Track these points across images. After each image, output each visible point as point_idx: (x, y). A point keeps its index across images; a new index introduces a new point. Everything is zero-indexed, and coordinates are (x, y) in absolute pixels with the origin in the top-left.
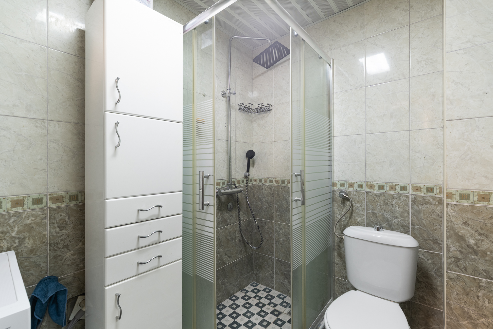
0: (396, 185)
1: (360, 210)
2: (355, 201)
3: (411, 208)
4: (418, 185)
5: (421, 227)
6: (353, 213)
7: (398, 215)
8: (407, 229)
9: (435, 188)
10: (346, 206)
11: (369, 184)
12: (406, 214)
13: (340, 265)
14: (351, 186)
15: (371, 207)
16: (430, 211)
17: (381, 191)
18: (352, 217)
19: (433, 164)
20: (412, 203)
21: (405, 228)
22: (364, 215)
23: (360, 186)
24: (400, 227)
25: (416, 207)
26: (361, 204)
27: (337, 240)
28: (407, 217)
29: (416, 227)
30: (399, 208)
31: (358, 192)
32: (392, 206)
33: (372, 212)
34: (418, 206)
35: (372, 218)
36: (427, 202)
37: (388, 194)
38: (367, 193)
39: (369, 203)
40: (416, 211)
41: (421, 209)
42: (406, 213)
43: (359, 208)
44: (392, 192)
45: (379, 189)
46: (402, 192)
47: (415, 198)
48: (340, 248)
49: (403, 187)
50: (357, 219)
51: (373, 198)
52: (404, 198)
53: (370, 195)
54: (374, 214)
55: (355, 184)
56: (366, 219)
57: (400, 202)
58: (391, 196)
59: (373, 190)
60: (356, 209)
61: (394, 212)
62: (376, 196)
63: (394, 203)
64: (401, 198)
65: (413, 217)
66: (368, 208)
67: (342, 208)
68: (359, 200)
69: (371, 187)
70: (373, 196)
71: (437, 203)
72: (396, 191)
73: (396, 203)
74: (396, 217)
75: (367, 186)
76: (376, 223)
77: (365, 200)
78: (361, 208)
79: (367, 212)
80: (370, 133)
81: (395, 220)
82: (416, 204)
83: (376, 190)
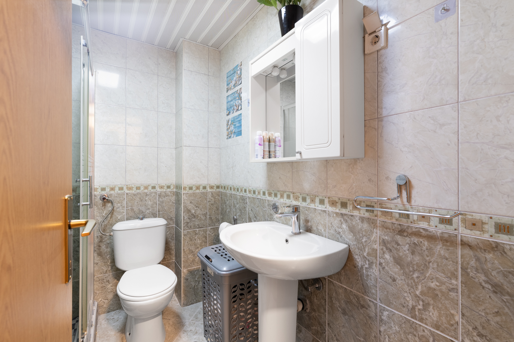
0: (148, 185)
1: (120, 209)
2: (116, 202)
3: (158, 200)
4: (162, 185)
5: (163, 212)
6: (114, 212)
7: (150, 207)
8: (156, 215)
9: (171, 186)
10: (107, 207)
11: (128, 186)
12: (155, 206)
13: (100, 264)
14: (112, 189)
15: (130, 204)
16: (169, 201)
17: (138, 191)
18: (113, 216)
19: (171, 170)
20: (159, 197)
21: (154, 215)
22: (124, 213)
23: (121, 189)
24: (151, 215)
25: (161, 199)
26: (121, 204)
27: (97, 241)
28: (155, 207)
29: (161, 213)
30: (150, 202)
31: (119, 194)
32: (146, 201)
33: (131, 209)
34: (162, 199)
35: (131, 213)
36: (167, 195)
37: (143, 193)
38: (127, 194)
39: (128, 202)
40: (161, 202)
41: (164, 200)
42: (155, 204)
43: (120, 207)
44: (146, 191)
45: (136, 190)
46: (152, 190)
47: (160, 194)
48: (100, 248)
49: (153, 186)
50: (117, 217)
51: (132, 197)
52: (154, 194)
53: (130, 195)
54: (132, 209)
55: (116, 187)
56: (125, 215)
57: (151, 197)
58: (145, 194)
59: (131, 191)
60: (117, 209)
61: (147, 205)
62: (134, 195)
63: (147, 199)
64: (152, 194)
65: (159, 207)
66: (127, 206)
67: (103, 210)
68: (120, 200)
69: (130, 188)
70: (132, 195)
71: (172, 195)
72: (149, 190)
73: (148, 198)
74: (149, 209)
75: (127, 188)
76: (134, 216)
77: (125, 200)
78: (121, 207)
79: (126, 210)
80: (130, 145)
81: (148, 211)
82: (161, 197)
83: (134, 191)
